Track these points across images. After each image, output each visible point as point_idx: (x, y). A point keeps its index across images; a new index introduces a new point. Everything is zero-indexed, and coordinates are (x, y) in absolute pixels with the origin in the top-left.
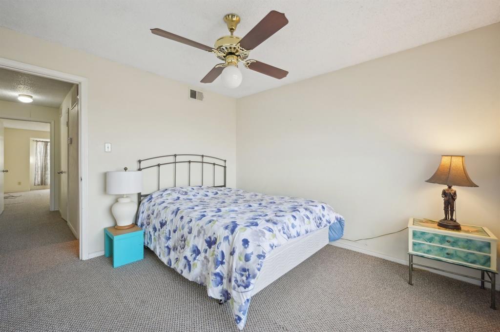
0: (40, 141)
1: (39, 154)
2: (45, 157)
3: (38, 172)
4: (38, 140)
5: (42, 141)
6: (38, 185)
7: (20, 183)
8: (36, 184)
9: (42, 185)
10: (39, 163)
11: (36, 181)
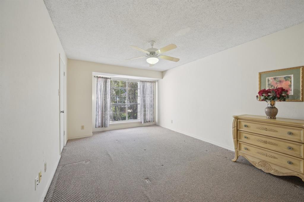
0: (100, 77)
1: (99, 91)
2: (105, 95)
3: (98, 112)
4: (99, 76)
5: (102, 78)
6: (99, 127)
7: (83, 127)
8: (97, 126)
9: (102, 127)
10: (100, 103)
11: (97, 122)
